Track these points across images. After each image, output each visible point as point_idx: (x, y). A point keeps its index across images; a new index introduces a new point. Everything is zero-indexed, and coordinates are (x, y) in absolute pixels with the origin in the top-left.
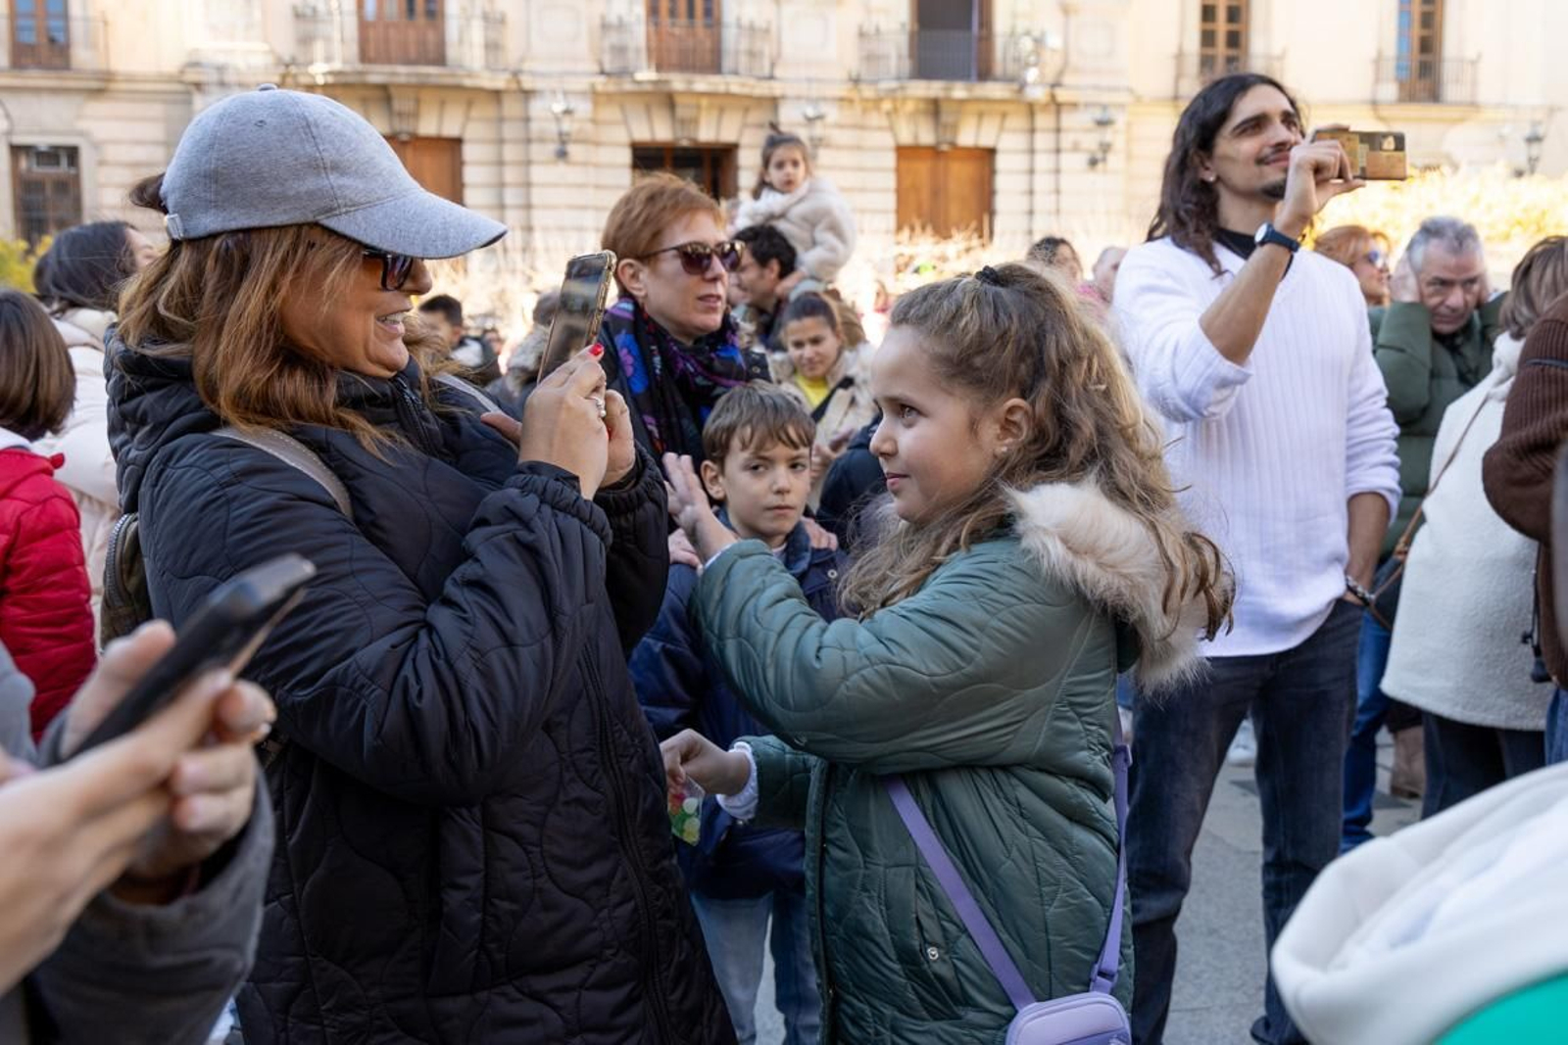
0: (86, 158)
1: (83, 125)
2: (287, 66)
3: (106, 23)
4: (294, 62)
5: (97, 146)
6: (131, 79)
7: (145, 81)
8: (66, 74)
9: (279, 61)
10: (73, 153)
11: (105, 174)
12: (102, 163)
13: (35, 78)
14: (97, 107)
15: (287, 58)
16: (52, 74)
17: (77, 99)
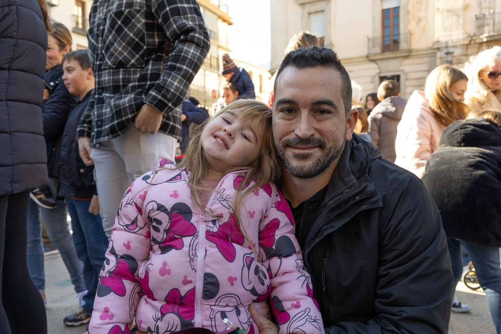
0: (402, 79)
1: (402, 68)
2: (472, 37)
3: (411, 34)
4: (475, 35)
5: (406, 74)
6: (417, 51)
7: (423, 51)
8: (397, 52)
9: (469, 36)
10: (398, 77)
11: (408, 83)
12: (407, 79)
13: (388, 55)
14: (407, 62)
15: (472, 35)
16: (393, 52)
17: (400, 60)
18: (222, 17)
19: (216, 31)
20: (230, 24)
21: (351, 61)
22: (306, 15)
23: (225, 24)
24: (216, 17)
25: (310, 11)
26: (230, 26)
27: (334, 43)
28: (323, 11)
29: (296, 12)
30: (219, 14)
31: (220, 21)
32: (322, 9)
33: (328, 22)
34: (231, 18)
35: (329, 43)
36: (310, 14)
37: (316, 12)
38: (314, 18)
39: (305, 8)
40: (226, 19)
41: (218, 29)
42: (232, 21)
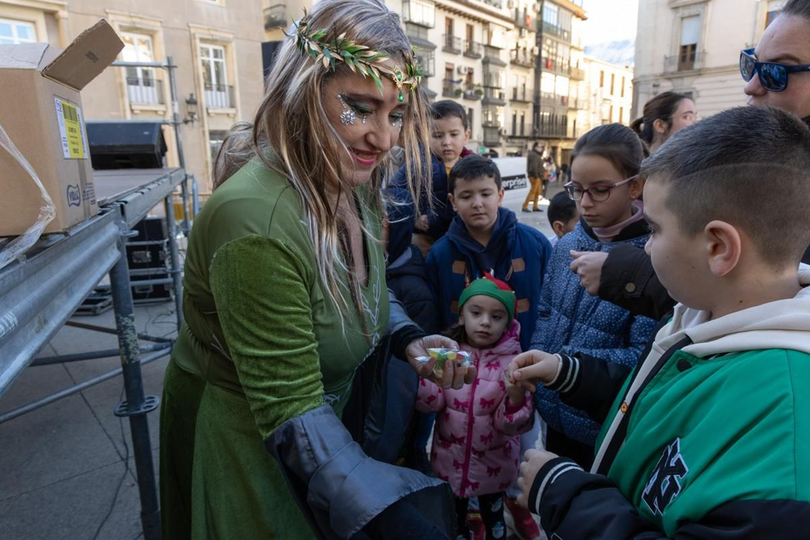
18: (576, 13)
19: (569, 30)
20: (584, 19)
21: (724, 70)
22: (679, 20)
23: (579, 20)
24: (569, 14)
25: (683, 16)
26: (584, 21)
27: (706, 51)
28: (698, 15)
29: (667, 17)
30: (574, 9)
31: (574, 18)
32: (697, 13)
33: (702, 28)
34: (586, 12)
35: (701, 51)
36: (682, 18)
37: (690, 16)
38: (687, 22)
39: (677, 13)
40: (580, 15)
41: (571, 27)
42: (586, 15)
